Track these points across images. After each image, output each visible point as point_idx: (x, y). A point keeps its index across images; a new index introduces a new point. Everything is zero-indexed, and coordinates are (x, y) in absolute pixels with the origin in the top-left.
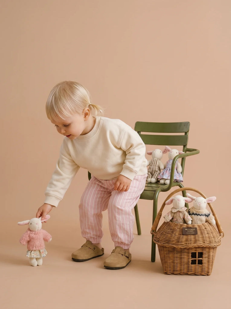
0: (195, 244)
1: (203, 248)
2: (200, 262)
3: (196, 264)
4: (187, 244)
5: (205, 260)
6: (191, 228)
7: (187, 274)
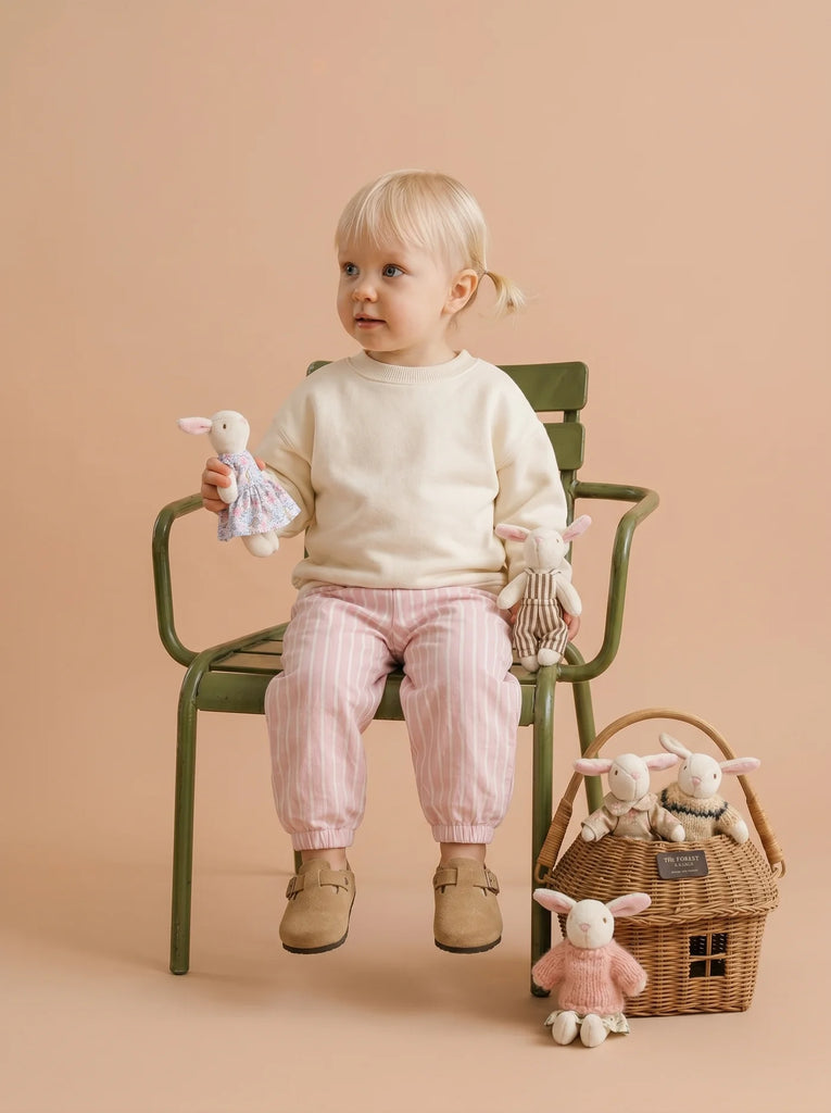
0: (703, 910)
1: (728, 920)
2: (719, 968)
3: (704, 976)
4: (678, 910)
5: (734, 960)
6: (683, 853)
7: (677, 1013)
